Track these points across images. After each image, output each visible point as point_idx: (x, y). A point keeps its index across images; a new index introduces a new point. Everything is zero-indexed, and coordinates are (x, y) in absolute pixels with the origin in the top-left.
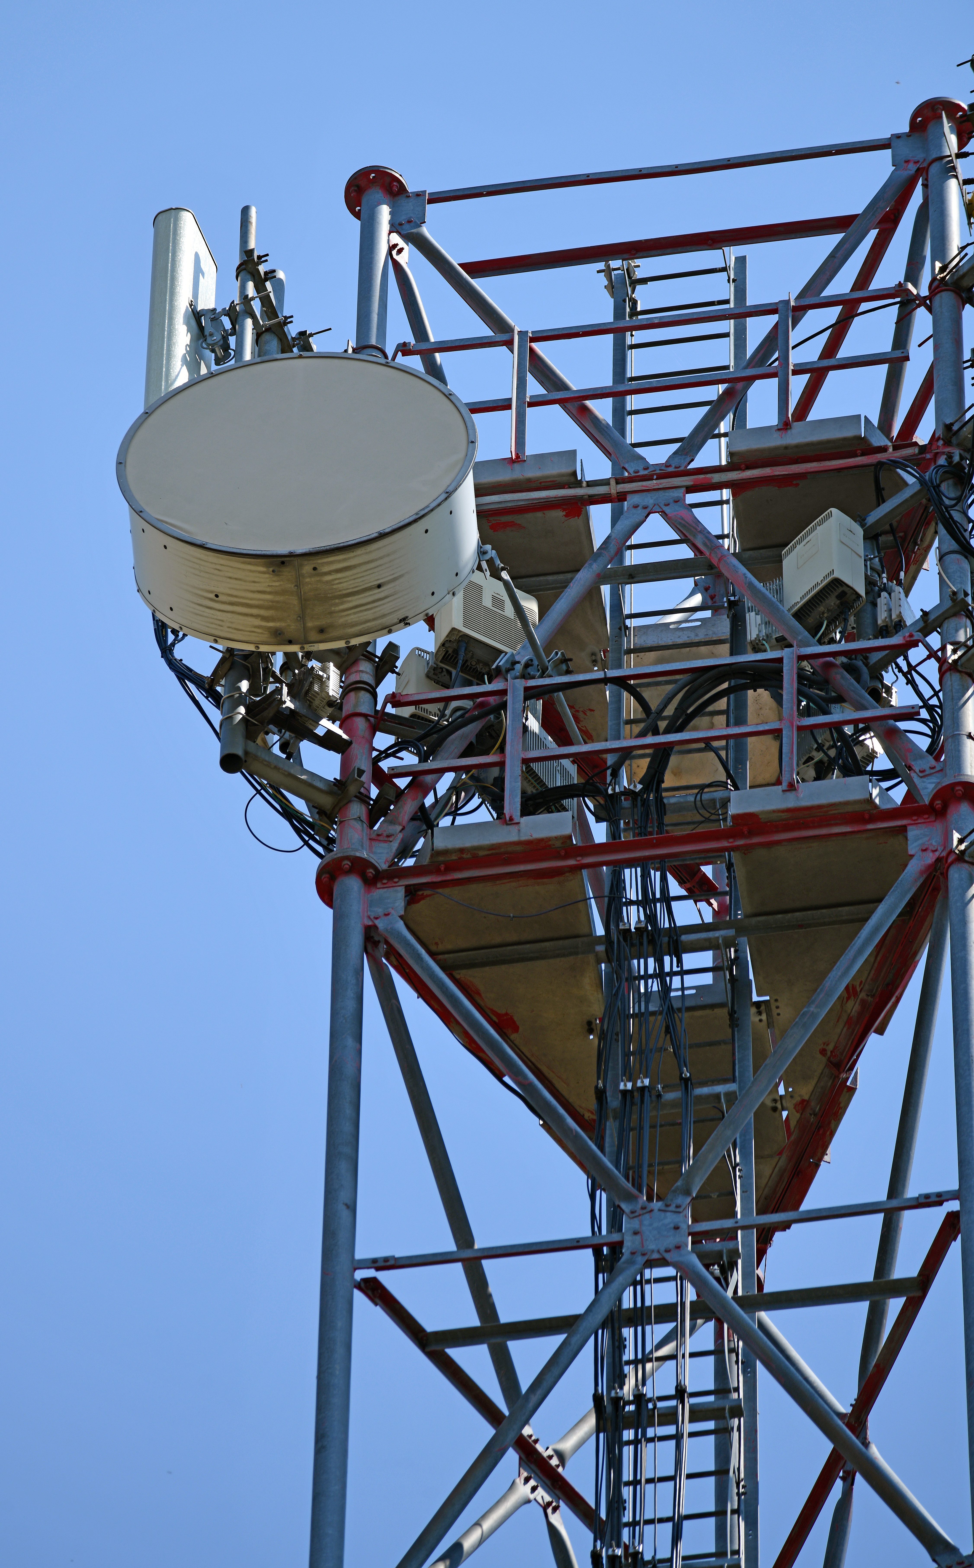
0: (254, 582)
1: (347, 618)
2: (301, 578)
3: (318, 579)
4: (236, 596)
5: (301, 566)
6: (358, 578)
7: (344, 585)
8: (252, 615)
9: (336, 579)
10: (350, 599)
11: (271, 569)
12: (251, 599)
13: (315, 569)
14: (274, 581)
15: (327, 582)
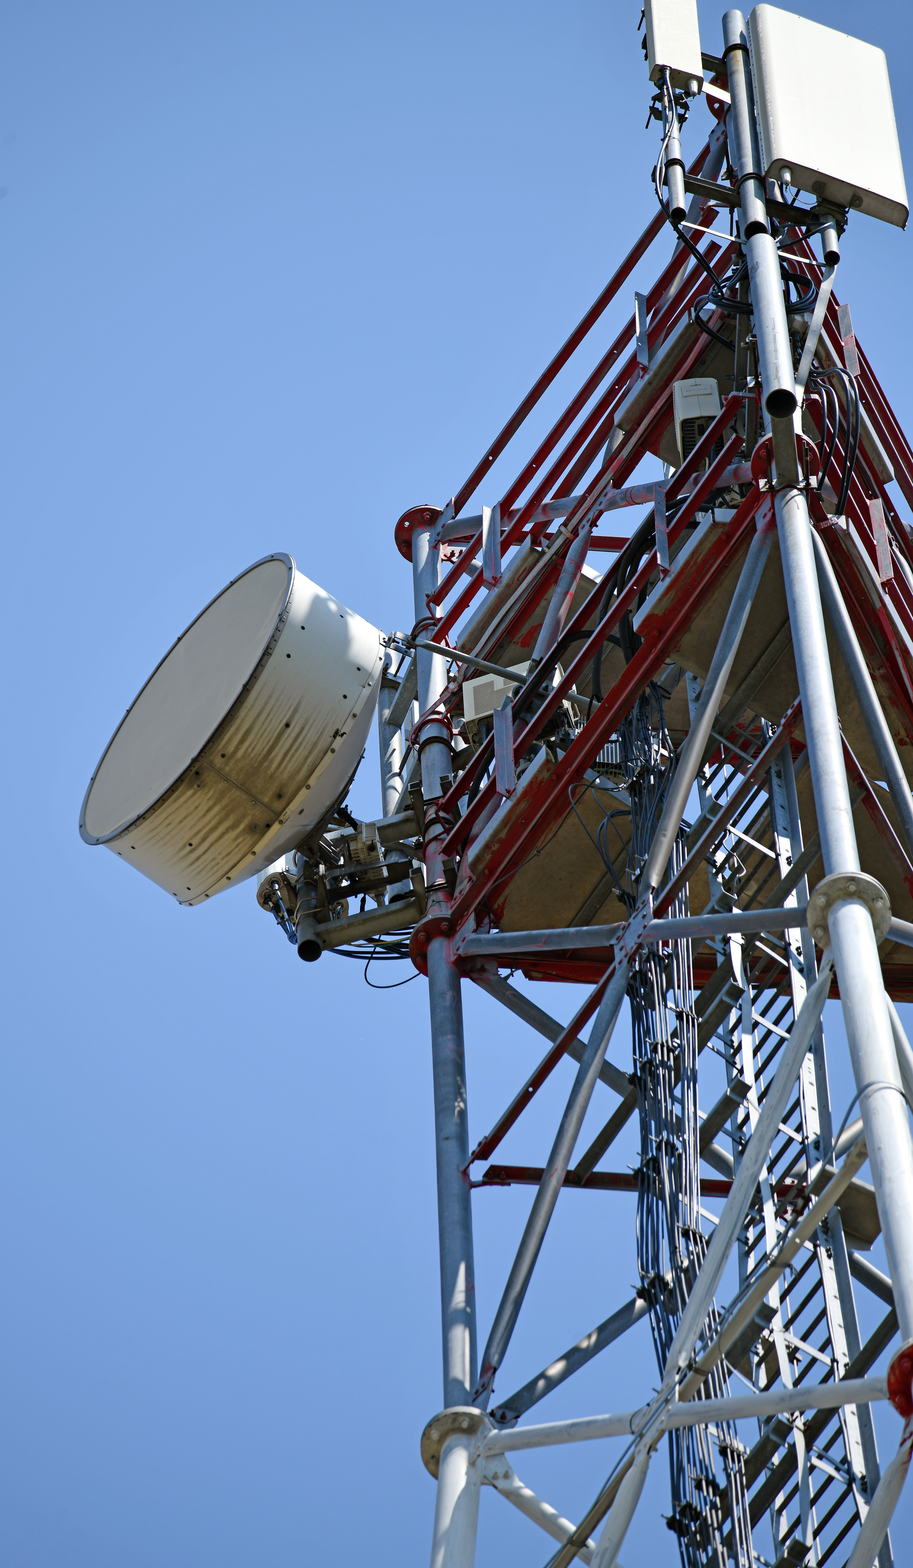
0: (197, 807)
1: (288, 770)
2: (222, 773)
3: (234, 760)
4: (199, 831)
5: (211, 763)
6: (263, 733)
7: (258, 747)
8: (224, 834)
9: (247, 749)
10: (273, 754)
11: (195, 786)
12: (210, 822)
13: (223, 756)
14: (207, 793)
15: (243, 757)
